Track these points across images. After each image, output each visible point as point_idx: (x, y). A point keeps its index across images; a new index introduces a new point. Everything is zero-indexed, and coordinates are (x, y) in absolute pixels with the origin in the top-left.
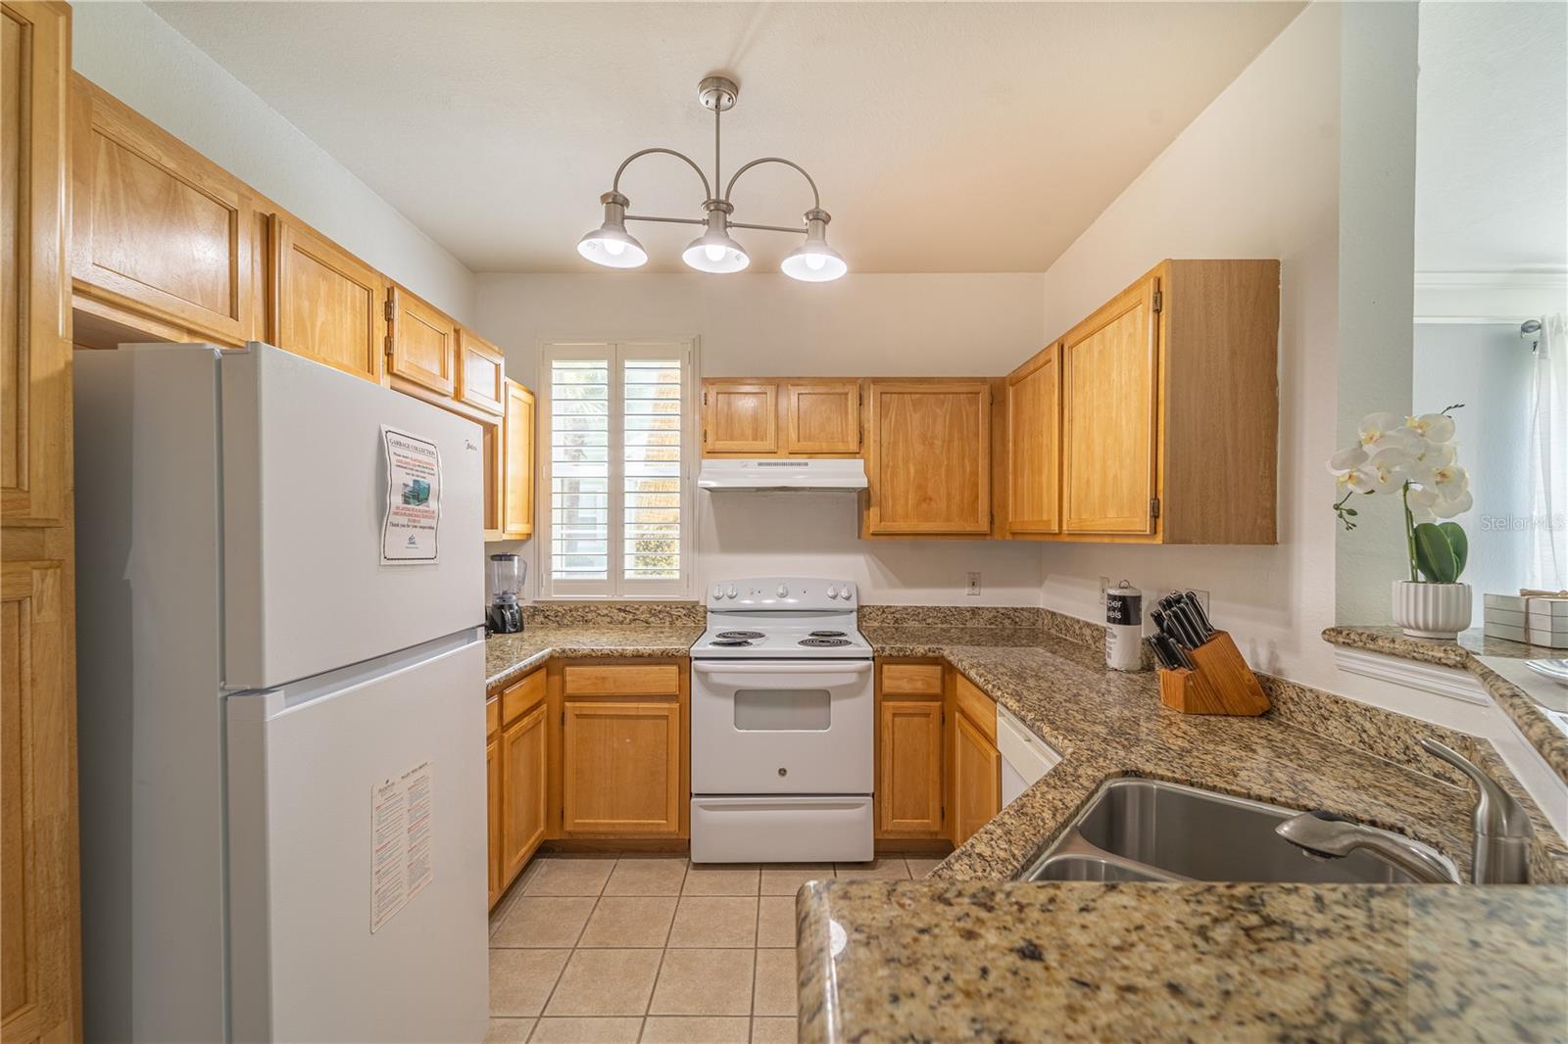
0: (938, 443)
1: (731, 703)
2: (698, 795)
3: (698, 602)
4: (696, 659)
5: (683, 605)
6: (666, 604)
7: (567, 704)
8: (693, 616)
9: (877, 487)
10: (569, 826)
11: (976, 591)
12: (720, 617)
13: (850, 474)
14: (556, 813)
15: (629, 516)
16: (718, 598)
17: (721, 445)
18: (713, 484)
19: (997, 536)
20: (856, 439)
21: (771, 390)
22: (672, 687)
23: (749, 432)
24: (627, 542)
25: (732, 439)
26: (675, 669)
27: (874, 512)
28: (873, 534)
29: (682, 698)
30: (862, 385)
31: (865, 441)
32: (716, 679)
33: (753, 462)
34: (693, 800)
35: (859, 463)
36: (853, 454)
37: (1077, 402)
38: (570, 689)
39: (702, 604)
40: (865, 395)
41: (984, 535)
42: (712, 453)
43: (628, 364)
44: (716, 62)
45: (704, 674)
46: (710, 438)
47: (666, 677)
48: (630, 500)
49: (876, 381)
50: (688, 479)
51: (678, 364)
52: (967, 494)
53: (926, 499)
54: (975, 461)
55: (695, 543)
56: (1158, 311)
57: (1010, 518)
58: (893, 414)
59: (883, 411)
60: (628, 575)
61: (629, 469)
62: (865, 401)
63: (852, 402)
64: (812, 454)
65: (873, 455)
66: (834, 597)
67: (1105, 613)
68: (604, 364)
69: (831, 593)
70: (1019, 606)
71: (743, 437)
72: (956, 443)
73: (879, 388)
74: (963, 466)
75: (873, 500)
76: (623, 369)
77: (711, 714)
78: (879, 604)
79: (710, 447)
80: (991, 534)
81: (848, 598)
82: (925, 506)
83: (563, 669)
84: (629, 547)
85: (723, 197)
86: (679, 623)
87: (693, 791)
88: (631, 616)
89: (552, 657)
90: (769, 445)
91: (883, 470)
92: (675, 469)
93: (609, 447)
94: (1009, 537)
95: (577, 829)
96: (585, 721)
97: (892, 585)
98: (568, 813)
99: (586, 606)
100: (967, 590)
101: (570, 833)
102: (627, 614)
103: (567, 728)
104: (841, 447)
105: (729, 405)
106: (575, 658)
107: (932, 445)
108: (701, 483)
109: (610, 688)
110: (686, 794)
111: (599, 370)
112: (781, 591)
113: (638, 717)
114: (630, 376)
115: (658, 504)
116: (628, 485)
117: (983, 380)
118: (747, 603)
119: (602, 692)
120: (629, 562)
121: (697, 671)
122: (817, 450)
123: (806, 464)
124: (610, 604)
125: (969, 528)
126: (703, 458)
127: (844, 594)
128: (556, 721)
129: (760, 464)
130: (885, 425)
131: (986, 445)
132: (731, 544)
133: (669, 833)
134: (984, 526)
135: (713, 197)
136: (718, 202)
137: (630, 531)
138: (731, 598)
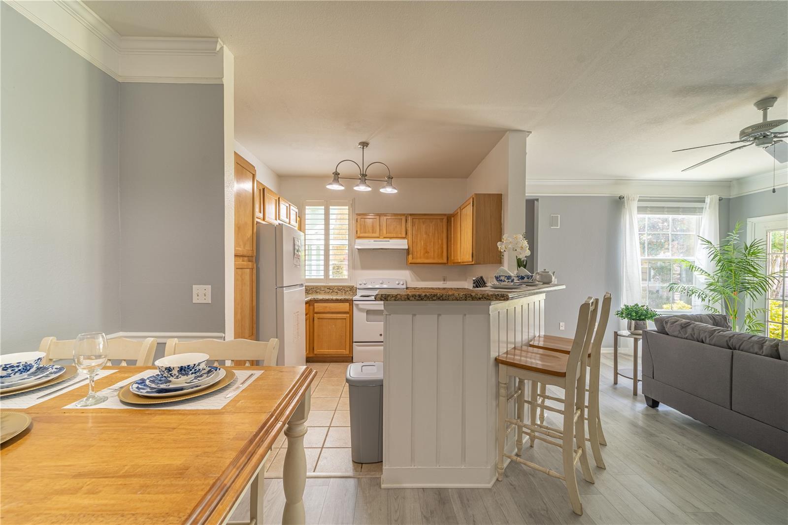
0: (431, 234)
1: (365, 314)
2: (355, 342)
3: (353, 286)
4: (355, 301)
5: (349, 287)
6: (343, 287)
7: (315, 315)
8: (353, 290)
9: (411, 249)
10: (315, 352)
11: (445, 282)
12: (361, 291)
13: (402, 244)
14: (312, 349)
15: (331, 257)
16: (360, 284)
17: (362, 235)
18: (359, 247)
19: (449, 264)
20: (405, 233)
21: (378, 217)
22: (347, 309)
23: (371, 231)
24: (330, 266)
25: (365, 233)
26: (348, 304)
27: (410, 256)
28: (410, 263)
29: (350, 313)
30: (406, 216)
31: (408, 234)
32: (361, 306)
33: (372, 241)
34: (354, 343)
35: (405, 241)
36: (404, 238)
37: (463, 225)
38: (316, 310)
39: (355, 286)
40: (407, 219)
41: (445, 264)
42: (359, 237)
43: (331, 207)
44: (364, 140)
45: (357, 305)
46: (358, 232)
47: (345, 306)
48: (331, 252)
49: (411, 215)
50: (350, 245)
51: (347, 207)
52: (440, 250)
53: (427, 252)
54: (442, 240)
55: (352, 267)
56: (473, 206)
57: (452, 259)
58: (416, 225)
59: (413, 225)
60: (331, 277)
61: (331, 242)
62: (408, 221)
63: (404, 221)
64: (391, 238)
65: (410, 239)
66: (398, 284)
67: (472, 285)
68: (323, 207)
69: (397, 283)
70: (459, 287)
71: (369, 232)
72: (436, 235)
73: (412, 217)
74: (439, 242)
75: (410, 253)
76: (329, 209)
77: (359, 317)
78: (413, 287)
79: (358, 236)
80: (448, 263)
81: (403, 284)
82: (426, 254)
83: (314, 304)
84: (331, 268)
85: (364, 173)
86: (347, 293)
87: (354, 341)
88: (331, 291)
89: (311, 300)
90: (377, 235)
91: (413, 243)
92: (346, 242)
93: (325, 235)
94: (452, 264)
95: (318, 353)
96: (320, 320)
97: (418, 280)
98: (315, 348)
99: (317, 287)
100: (442, 282)
101: (316, 354)
102: (331, 289)
103: (315, 322)
104: (400, 236)
105: (365, 222)
106: (318, 301)
107: (429, 235)
108: (356, 247)
109: (328, 310)
110: (352, 342)
111: (321, 210)
112: (381, 282)
113: (337, 319)
114: (331, 211)
115: (338, 254)
116: (331, 247)
117: (445, 215)
118: (370, 286)
119: (326, 311)
120: (331, 273)
121: (355, 304)
122: (392, 236)
123: (389, 241)
124: (325, 287)
125: (440, 261)
126: (356, 239)
127: (402, 283)
128: (311, 320)
129: (374, 241)
130: (414, 228)
131: (446, 235)
132: (364, 267)
133: (346, 354)
134: (445, 261)
135: (362, 173)
136: (363, 174)
137: (331, 263)
138: (365, 284)
